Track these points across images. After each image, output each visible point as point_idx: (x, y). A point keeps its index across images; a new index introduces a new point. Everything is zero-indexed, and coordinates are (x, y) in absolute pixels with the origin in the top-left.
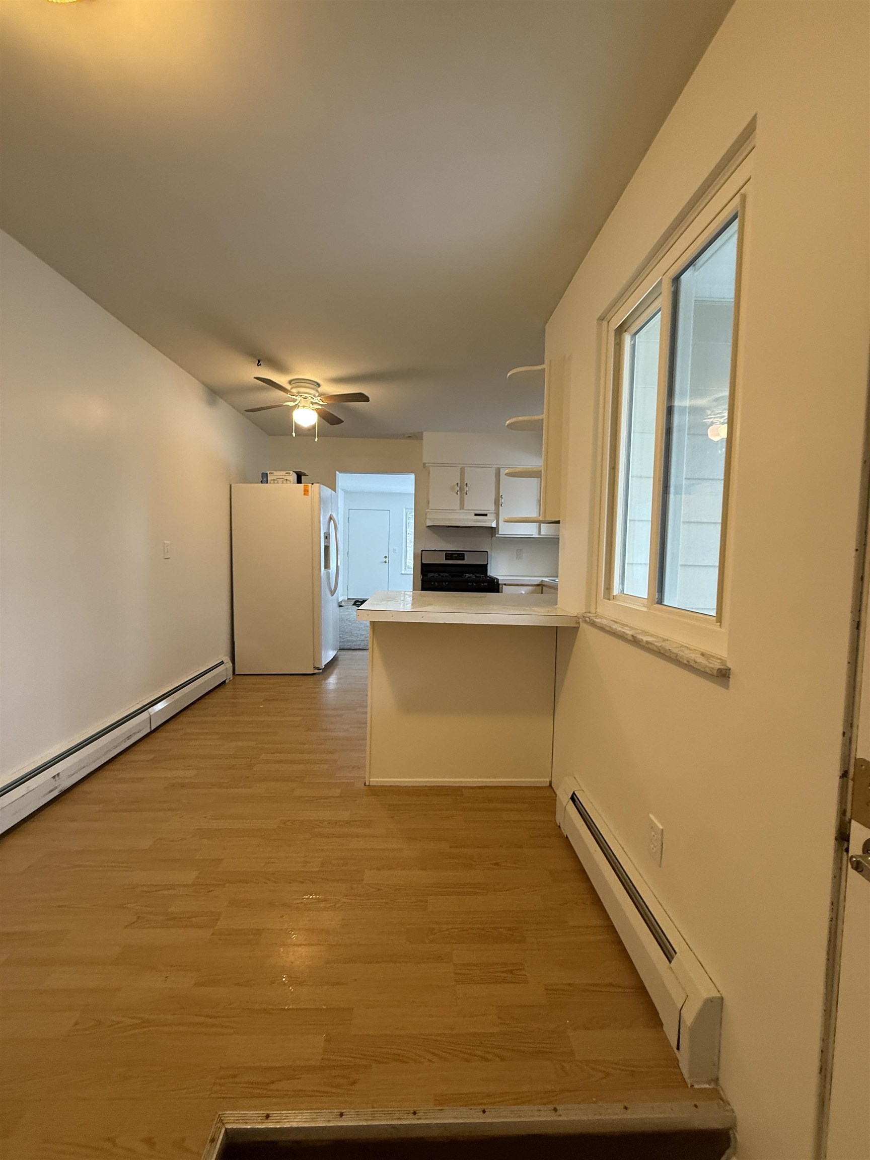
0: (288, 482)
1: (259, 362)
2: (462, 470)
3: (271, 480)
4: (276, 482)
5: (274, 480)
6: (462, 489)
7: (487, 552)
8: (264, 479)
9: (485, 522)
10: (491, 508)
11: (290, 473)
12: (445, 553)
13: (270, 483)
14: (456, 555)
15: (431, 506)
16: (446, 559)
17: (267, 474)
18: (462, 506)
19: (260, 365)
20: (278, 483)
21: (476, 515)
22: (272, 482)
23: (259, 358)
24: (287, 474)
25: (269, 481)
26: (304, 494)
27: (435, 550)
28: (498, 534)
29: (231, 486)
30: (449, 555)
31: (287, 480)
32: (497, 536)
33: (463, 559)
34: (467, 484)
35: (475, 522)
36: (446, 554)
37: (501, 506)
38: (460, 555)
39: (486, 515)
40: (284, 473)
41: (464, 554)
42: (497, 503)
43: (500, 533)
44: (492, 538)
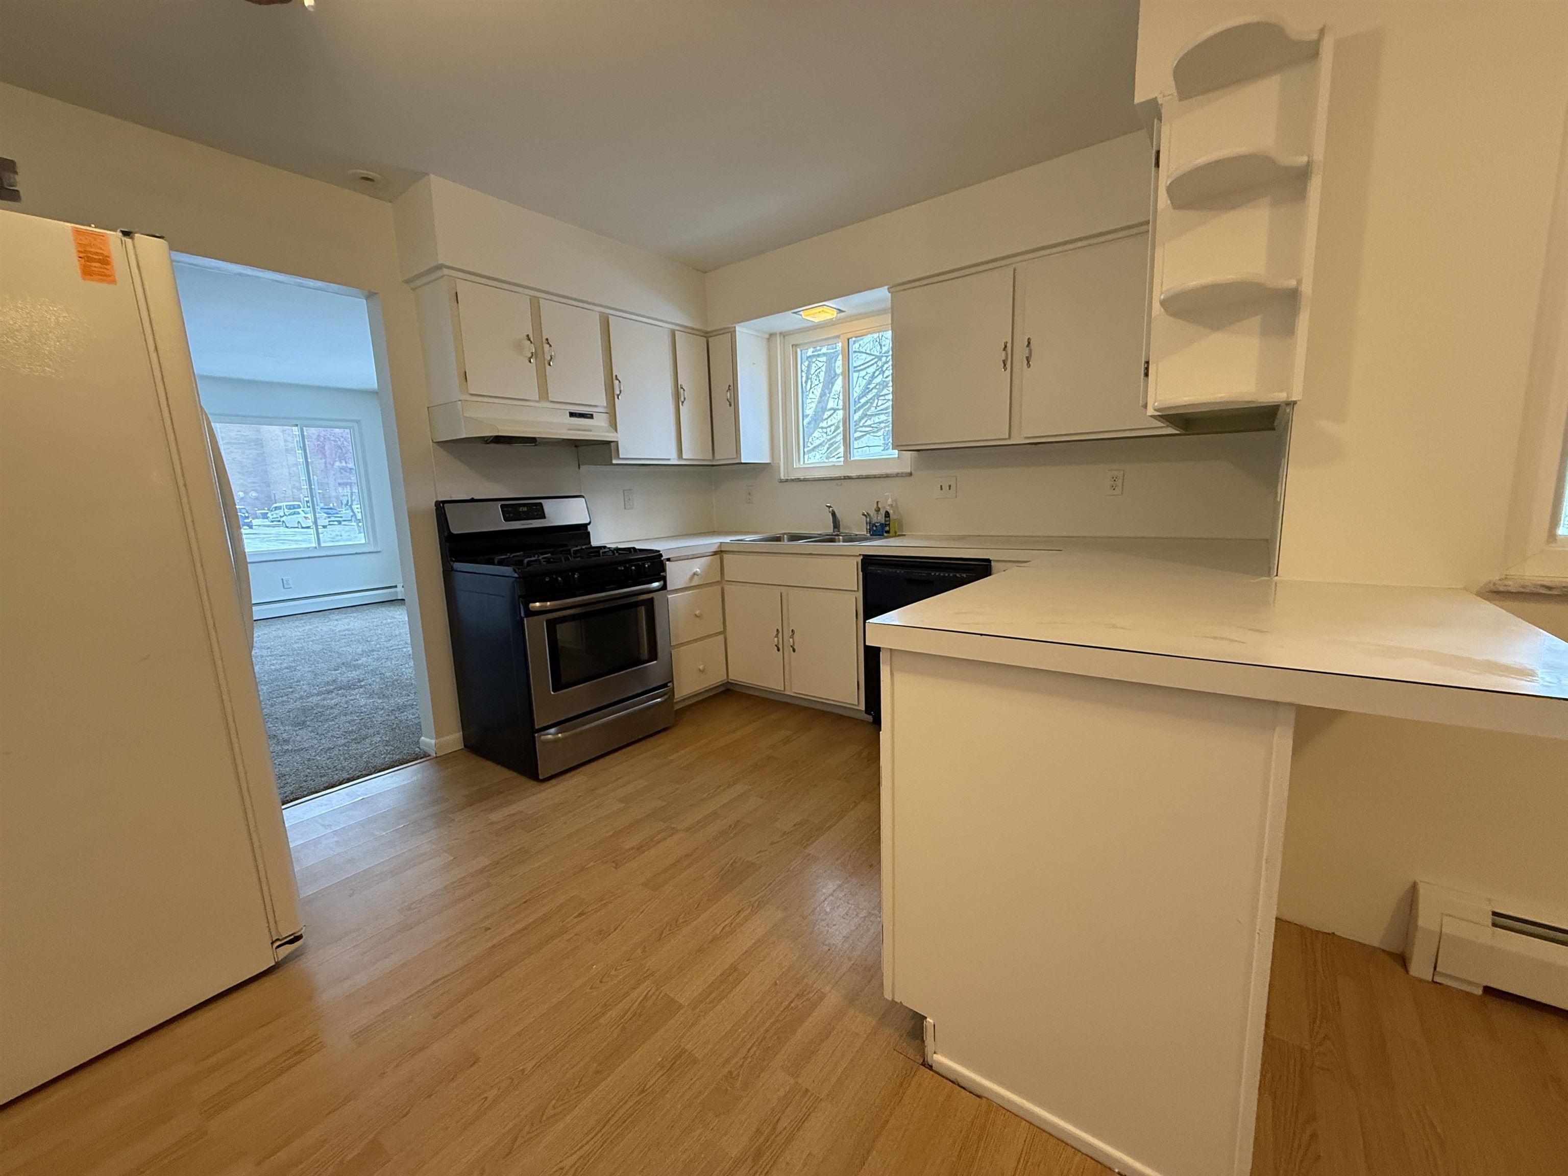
2: (535, 305)
6: (539, 352)
7: (583, 497)
10: (601, 400)
12: (499, 504)
14: (525, 509)
15: (472, 390)
16: (506, 519)
18: (544, 394)
21: (572, 415)
27: (472, 501)
28: (618, 457)
30: (512, 510)
32: (614, 460)
33: (542, 517)
34: (547, 339)
35: (569, 430)
36: (502, 506)
37: (619, 398)
38: (535, 509)
39: (591, 416)
41: (541, 504)
42: (612, 395)
44: (579, 468)
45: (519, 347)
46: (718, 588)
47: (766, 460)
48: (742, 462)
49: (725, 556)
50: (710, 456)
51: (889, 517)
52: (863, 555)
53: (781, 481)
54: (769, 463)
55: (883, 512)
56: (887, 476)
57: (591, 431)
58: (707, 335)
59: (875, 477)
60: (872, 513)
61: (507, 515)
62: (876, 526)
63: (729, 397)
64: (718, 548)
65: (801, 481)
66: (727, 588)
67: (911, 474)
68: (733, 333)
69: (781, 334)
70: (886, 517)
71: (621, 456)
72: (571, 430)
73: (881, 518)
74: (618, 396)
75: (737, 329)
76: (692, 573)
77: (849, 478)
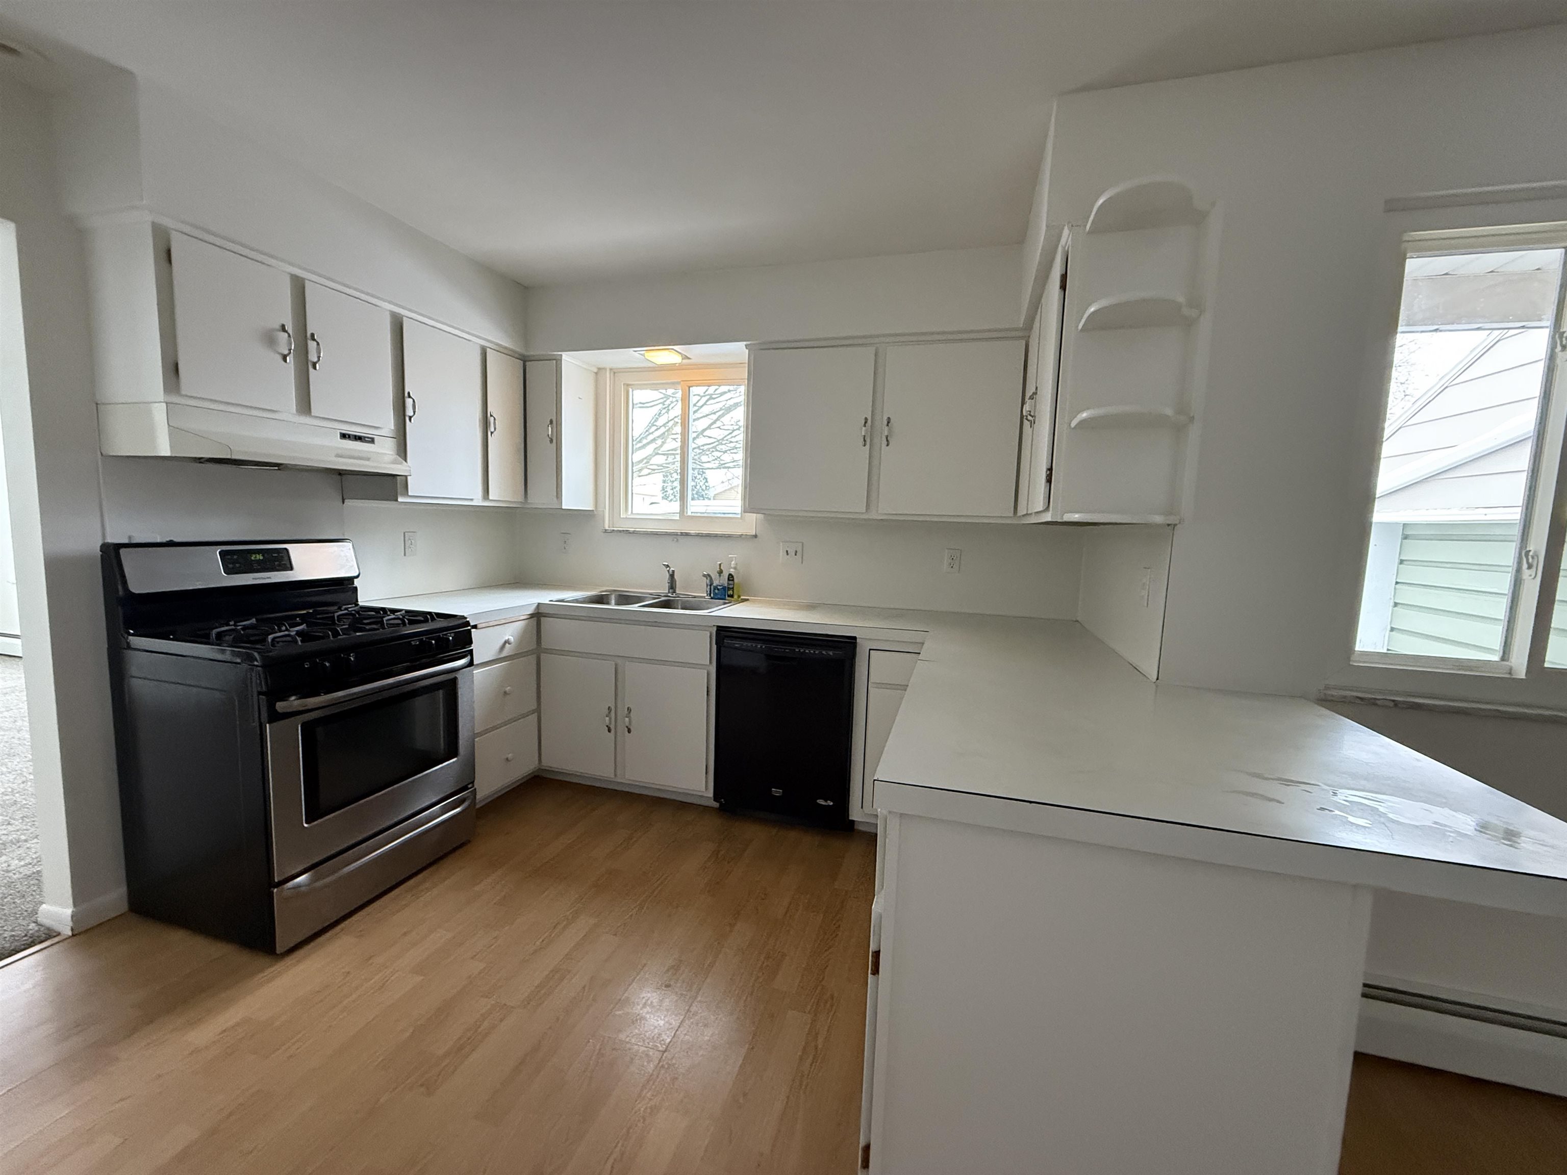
2: (299, 285)
6: (300, 348)
7: (350, 541)
9: (370, 460)
12: (218, 549)
14: (260, 557)
15: (186, 384)
16: (228, 571)
18: (305, 405)
21: (344, 436)
28: (405, 493)
30: (238, 557)
32: (400, 499)
33: (285, 567)
34: (313, 333)
35: (338, 456)
36: (222, 552)
37: (412, 421)
38: (274, 556)
39: (372, 441)
41: (286, 550)
42: (401, 413)
44: (343, 503)
45: (269, 340)
46: (532, 659)
47: (588, 506)
48: (563, 508)
49: (543, 619)
50: (520, 498)
51: (733, 580)
52: (718, 627)
53: (606, 531)
54: (593, 511)
55: (725, 575)
56: (729, 537)
57: (368, 459)
58: (525, 360)
59: (716, 536)
60: (714, 575)
61: (231, 566)
62: (718, 589)
63: (550, 433)
64: (535, 610)
65: (630, 533)
66: (543, 656)
67: (756, 536)
68: (558, 361)
69: (611, 369)
70: (729, 580)
71: (410, 494)
72: (341, 457)
73: (724, 581)
74: (410, 418)
75: (564, 357)
76: (503, 641)
77: (687, 534)
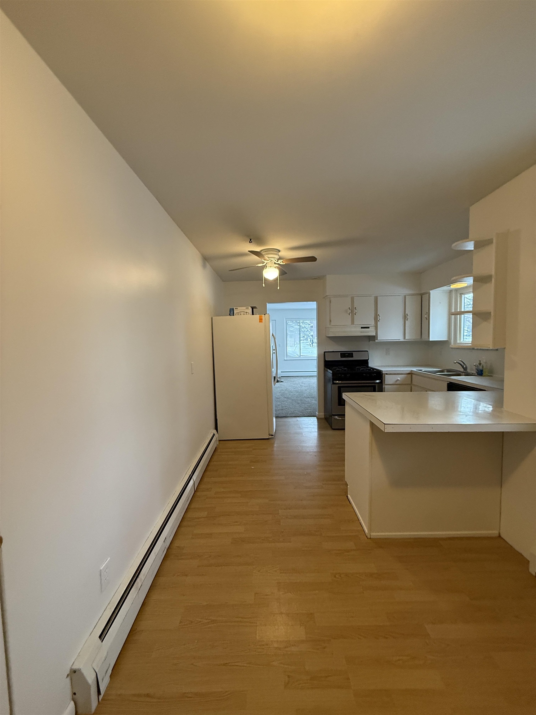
0: (247, 314)
1: (251, 240)
2: (352, 299)
3: (236, 313)
4: (239, 314)
5: (238, 313)
6: (352, 312)
7: (367, 351)
8: (232, 312)
9: (368, 332)
10: (373, 323)
11: (248, 308)
12: (340, 353)
13: (236, 315)
14: (348, 354)
15: (332, 324)
16: (341, 357)
17: (233, 309)
18: (353, 323)
19: (252, 242)
20: (241, 314)
21: (362, 328)
22: (237, 314)
23: (251, 237)
24: (246, 309)
25: (235, 314)
26: (260, 322)
27: (333, 352)
28: (377, 340)
29: (212, 318)
30: (343, 354)
31: (246, 312)
32: (376, 341)
33: (352, 357)
34: (355, 308)
35: (361, 332)
36: (341, 353)
37: (379, 321)
38: (350, 354)
39: (369, 328)
40: (244, 308)
41: (352, 353)
42: (376, 320)
43: (378, 339)
44: (369, 342)
45: (346, 311)
46: (409, 386)
47: (444, 338)
48: (431, 340)
49: (413, 375)
50: (419, 337)
52: (449, 382)
53: (451, 348)
54: (448, 340)
55: (481, 365)
56: (486, 350)
58: (422, 295)
60: (478, 365)
62: (479, 370)
63: (426, 317)
64: (410, 372)
66: (412, 386)
68: (429, 294)
69: (455, 290)
70: (483, 367)
75: (431, 292)
76: (397, 379)
